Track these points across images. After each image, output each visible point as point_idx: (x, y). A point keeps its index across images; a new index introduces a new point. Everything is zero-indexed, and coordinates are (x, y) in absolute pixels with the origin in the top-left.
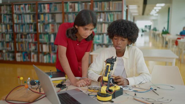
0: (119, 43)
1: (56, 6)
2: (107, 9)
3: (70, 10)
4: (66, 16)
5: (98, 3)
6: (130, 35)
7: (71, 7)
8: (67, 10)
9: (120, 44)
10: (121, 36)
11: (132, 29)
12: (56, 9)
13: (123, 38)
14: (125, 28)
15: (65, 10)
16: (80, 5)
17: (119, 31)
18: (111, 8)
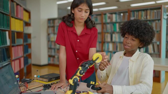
0: (128, 42)
1: (97, 18)
2: (144, 18)
3: (108, 21)
4: (105, 26)
5: (135, 12)
6: (141, 36)
7: (109, 18)
8: (106, 20)
9: (130, 43)
10: (132, 35)
11: (145, 29)
12: (97, 20)
13: (133, 37)
14: (137, 26)
15: (104, 21)
16: (117, 16)
17: (130, 29)
18: (148, 17)
